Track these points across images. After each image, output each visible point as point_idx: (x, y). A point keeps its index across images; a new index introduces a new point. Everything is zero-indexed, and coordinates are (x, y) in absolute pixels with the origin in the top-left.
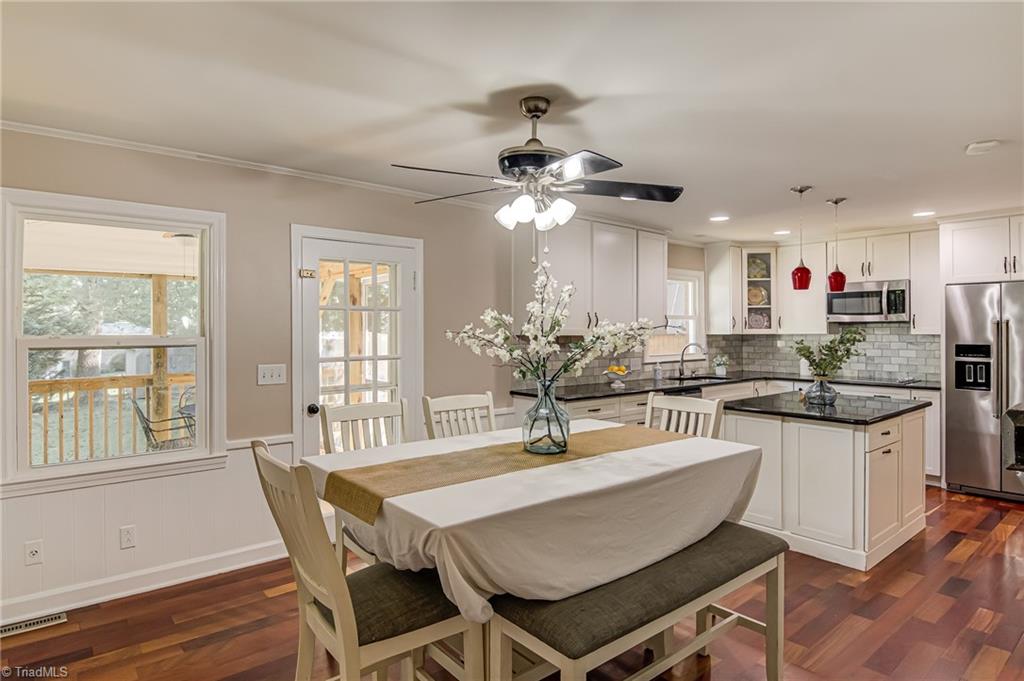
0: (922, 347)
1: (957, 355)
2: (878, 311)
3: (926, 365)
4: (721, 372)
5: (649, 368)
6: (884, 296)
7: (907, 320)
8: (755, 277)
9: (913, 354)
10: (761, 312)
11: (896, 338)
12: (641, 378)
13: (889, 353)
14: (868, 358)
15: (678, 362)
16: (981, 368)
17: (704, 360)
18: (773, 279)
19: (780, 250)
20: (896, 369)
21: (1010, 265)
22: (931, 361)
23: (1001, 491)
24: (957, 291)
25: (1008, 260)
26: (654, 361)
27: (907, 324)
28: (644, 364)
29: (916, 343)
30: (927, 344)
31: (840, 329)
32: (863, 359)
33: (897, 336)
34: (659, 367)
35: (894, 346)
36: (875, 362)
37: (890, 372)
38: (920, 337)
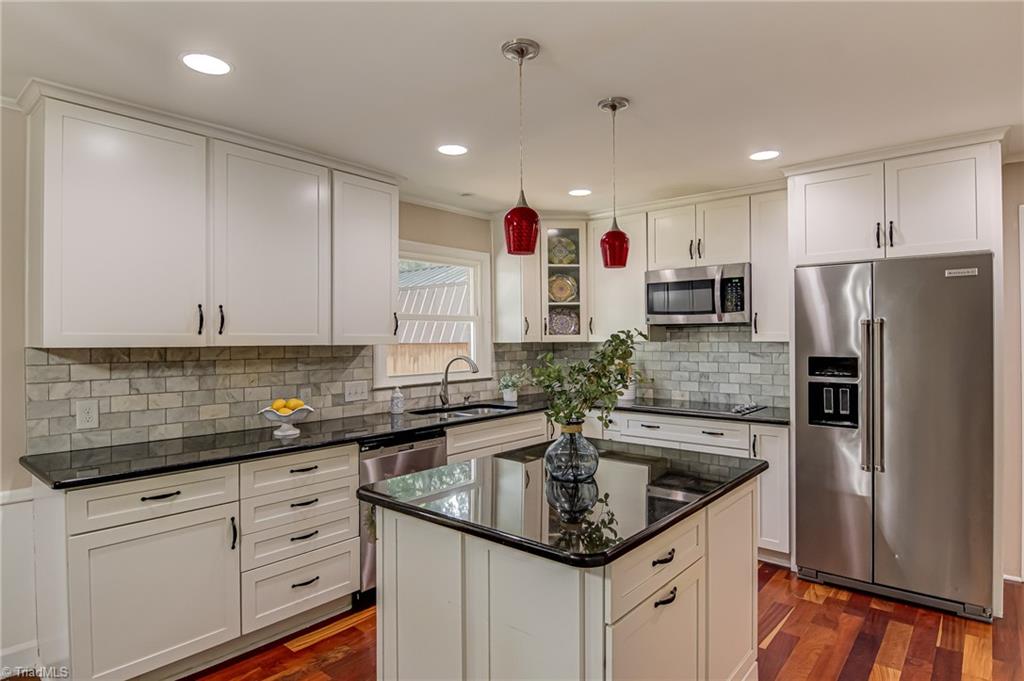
0: (767, 360)
1: (812, 373)
2: (710, 309)
3: (773, 384)
4: (510, 397)
5: (380, 396)
6: (717, 286)
7: (748, 321)
8: (561, 262)
9: (756, 369)
10: (566, 311)
11: (735, 347)
12: (365, 413)
13: (727, 368)
14: (703, 375)
15: (439, 384)
16: (844, 393)
17: (490, 379)
18: (582, 266)
19: (591, 223)
20: (735, 389)
21: (885, 234)
22: (779, 380)
23: (873, 583)
24: (812, 277)
25: (882, 227)
26: (391, 386)
27: (748, 325)
28: (374, 390)
29: (761, 355)
30: (774, 355)
31: (668, 334)
32: (696, 376)
33: (737, 344)
34: (399, 394)
35: (733, 358)
36: (711, 380)
37: (729, 395)
38: (764, 346)
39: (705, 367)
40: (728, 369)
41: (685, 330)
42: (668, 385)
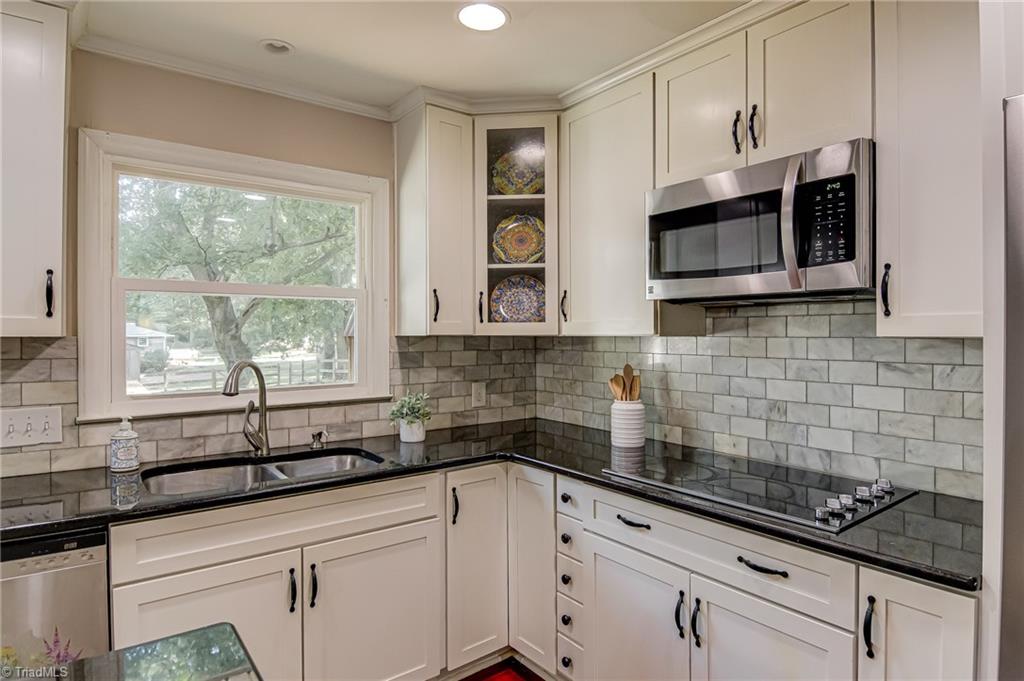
2: (773, 258)
5: (99, 436)
6: (787, 209)
7: (865, 284)
9: (893, 400)
11: (842, 349)
12: (56, 467)
13: (826, 394)
14: (775, 406)
17: (382, 400)
18: (549, 196)
20: (843, 443)
26: (113, 416)
27: (872, 294)
28: (77, 424)
29: (907, 368)
30: (938, 369)
31: (709, 321)
32: (760, 407)
33: (848, 343)
34: (127, 432)
35: (842, 372)
36: (790, 418)
37: (829, 453)
38: (912, 346)
39: (780, 391)
40: (828, 398)
41: (741, 312)
42: (707, 422)
